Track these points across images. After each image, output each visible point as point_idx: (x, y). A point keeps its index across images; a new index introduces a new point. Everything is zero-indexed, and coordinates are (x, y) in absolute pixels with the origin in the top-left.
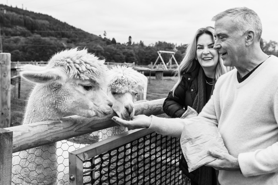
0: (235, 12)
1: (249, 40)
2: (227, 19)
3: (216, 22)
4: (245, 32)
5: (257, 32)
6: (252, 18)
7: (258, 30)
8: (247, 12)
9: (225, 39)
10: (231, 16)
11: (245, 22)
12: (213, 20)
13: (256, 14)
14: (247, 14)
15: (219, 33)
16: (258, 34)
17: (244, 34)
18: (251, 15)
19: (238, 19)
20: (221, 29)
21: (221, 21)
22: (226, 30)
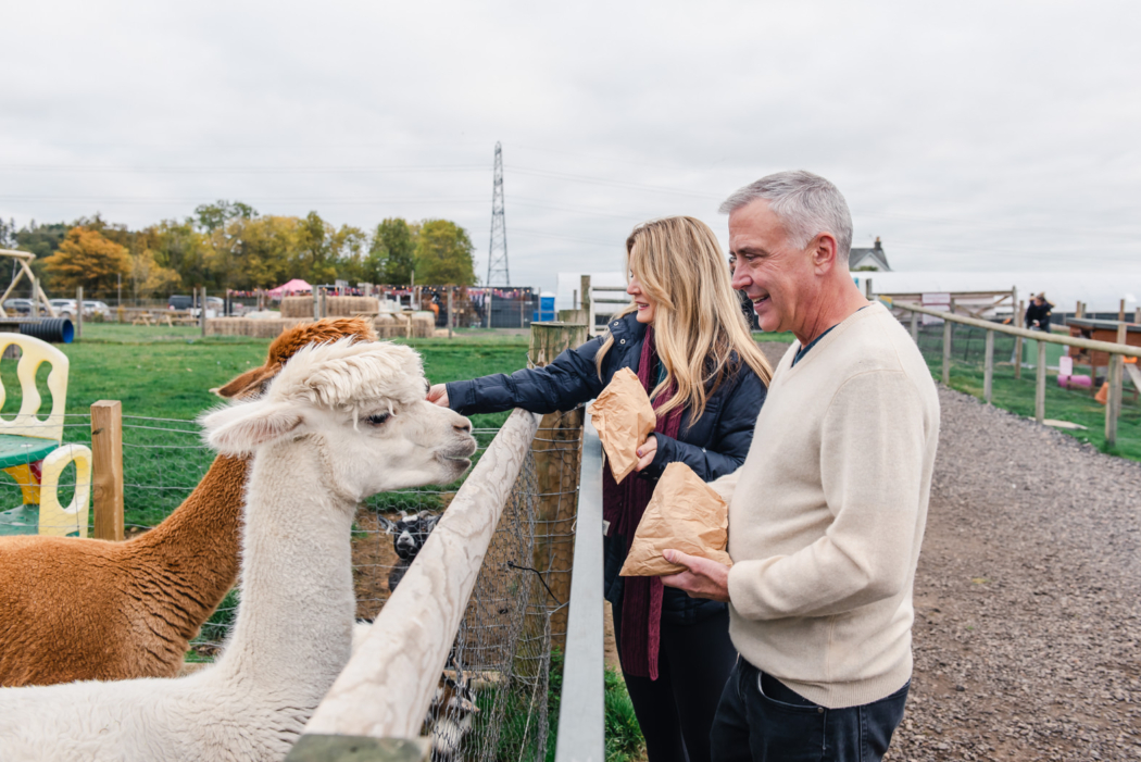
0: (778, 188)
1: (824, 260)
2: (759, 208)
3: (730, 218)
4: (809, 240)
5: (841, 236)
6: (824, 202)
7: (843, 230)
8: (808, 184)
9: (759, 260)
10: (770, 200)
11: (807, 213)
12: (722, 210)
13: (834, 189)
14: (810, 190)
15: (742, 246)
16: (844, 240)
17: (809, 245)
18: (821, 193)
19: (789, 205)
20: (747, 236)
21: (744, 213)
22: (762, 237)
